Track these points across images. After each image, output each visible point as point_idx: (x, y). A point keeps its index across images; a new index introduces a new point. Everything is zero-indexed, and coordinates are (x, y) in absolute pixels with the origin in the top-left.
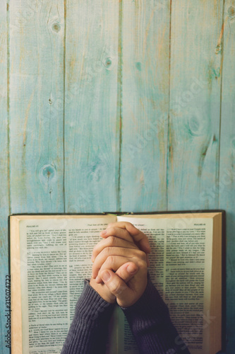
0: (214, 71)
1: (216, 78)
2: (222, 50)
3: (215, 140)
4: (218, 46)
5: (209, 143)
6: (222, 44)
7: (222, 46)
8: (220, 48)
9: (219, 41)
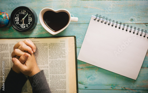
0: (114, 87)
1: (112, 88)
2: (123, 90)
3: (86, 87)
4: (125, 88)
5: (85, 85)
6: (126, 90)
7: (125, 90)
8: (124, 89)
9: (127, 88)
